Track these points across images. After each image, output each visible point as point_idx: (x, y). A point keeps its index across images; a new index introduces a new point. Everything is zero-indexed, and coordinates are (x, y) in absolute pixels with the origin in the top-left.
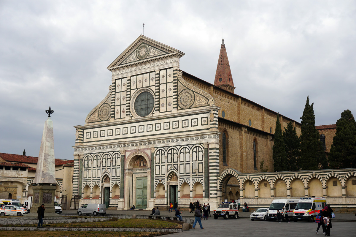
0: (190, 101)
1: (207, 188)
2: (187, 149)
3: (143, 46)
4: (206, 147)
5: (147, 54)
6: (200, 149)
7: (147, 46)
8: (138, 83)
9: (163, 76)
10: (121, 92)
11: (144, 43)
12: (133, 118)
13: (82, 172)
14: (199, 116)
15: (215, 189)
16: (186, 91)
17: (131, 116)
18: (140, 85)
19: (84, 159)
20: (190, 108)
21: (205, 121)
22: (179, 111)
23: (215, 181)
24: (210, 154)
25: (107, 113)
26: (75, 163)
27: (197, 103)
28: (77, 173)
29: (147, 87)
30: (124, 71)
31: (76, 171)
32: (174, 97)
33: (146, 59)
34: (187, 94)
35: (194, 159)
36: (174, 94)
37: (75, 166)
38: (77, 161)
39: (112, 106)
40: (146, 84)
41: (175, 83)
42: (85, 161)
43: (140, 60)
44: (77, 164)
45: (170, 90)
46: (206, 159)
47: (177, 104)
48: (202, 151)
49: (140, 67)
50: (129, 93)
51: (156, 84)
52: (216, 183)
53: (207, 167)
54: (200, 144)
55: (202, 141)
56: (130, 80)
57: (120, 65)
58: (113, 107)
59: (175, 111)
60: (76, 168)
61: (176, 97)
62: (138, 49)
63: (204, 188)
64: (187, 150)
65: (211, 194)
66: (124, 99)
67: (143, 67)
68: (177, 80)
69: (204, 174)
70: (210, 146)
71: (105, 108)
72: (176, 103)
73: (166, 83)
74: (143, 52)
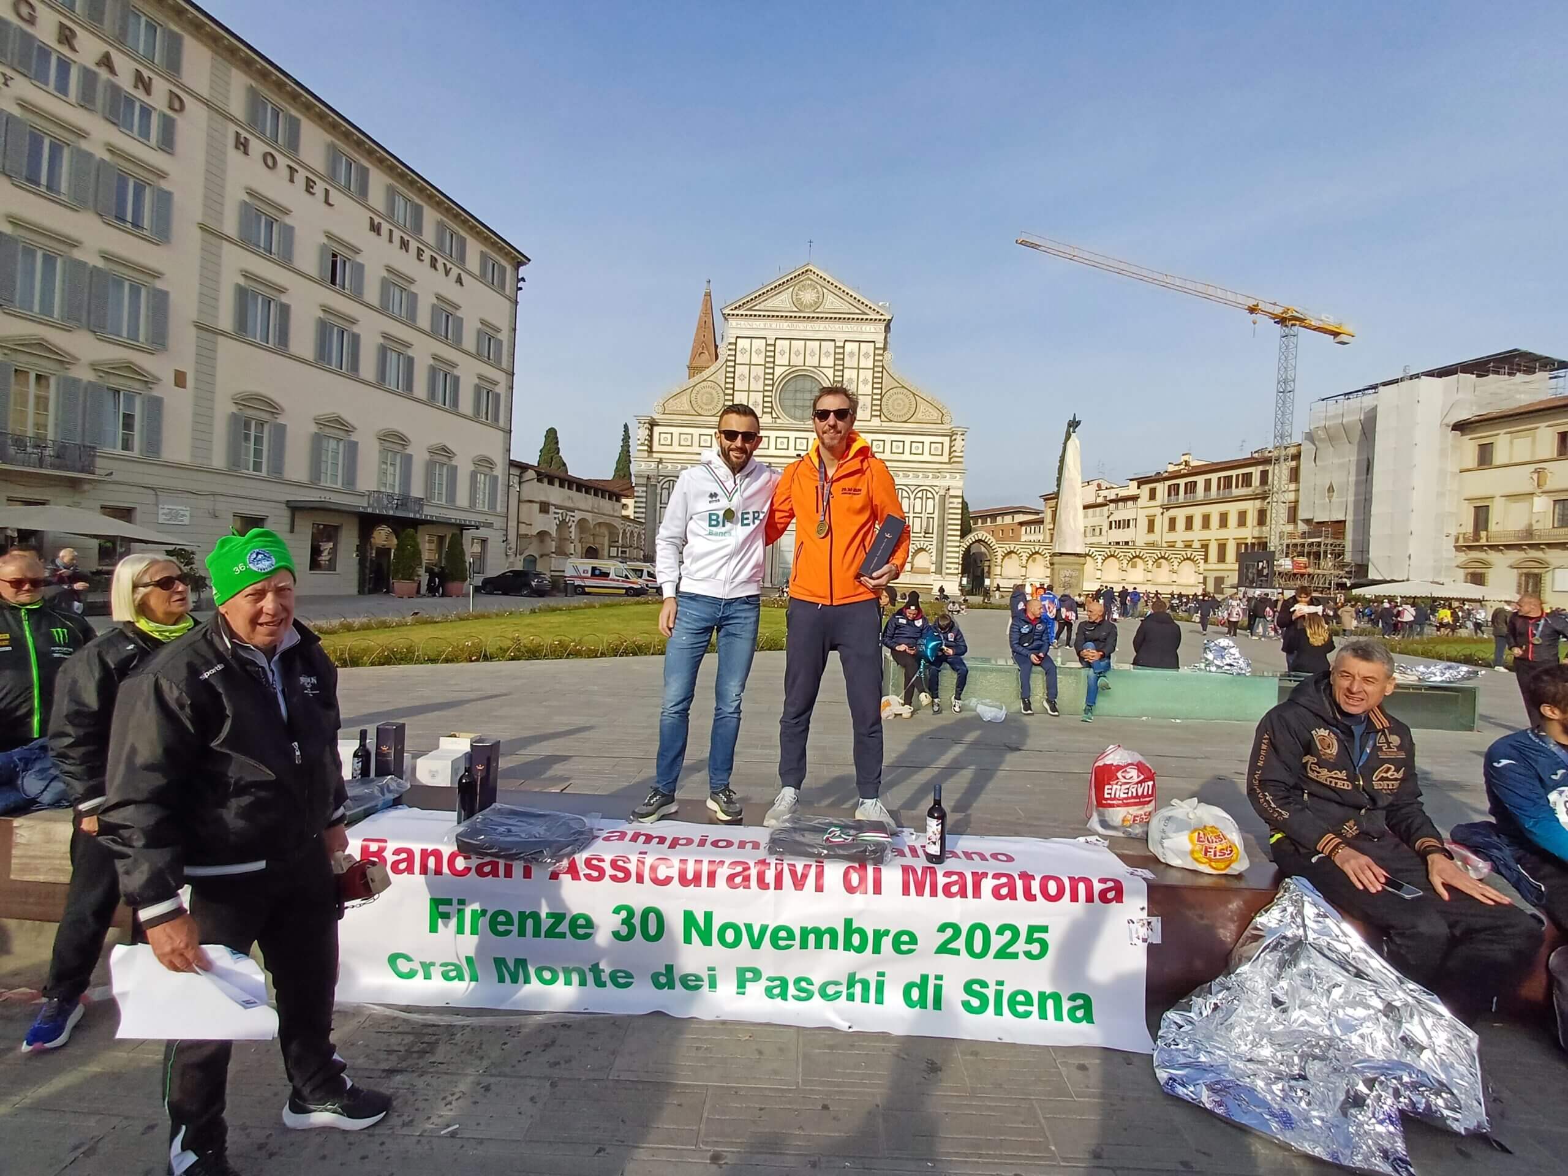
0: (905, 410)
1: (939, 559)
2: (904, 492)
3: (810, 285)
4: (942, 492)
5: (818, 303)
6: (929, 495)
7: (818, 287)
8: (792, 355)
9: (852, 354)
10: (750, 364)
11: (811, 280)
12: (778, 421)
13: (655, 510)
14: (927, 440)
15: (957, 561)
16: (899, 390)
17: (774, 415)
18: (797, 361)
19: (659, 486)
20: (905, 422)
21: (936, 448)
22: (884, 424)
23: (957, 549)
24: (951, 506)
25: (712, 401)
26: (638, 491)
27: (919, 415)
28: (642, 513)
29: (815, 367)
30: (760, 324)
31: (639, 507)
32: (875, 397)
33: (814, 312)
34: (900, 396)
35: (918, 509)
36: (875, 391)
37: (638, 497)
38: (645, 489)
39: (727, 388)
40: (812, 361)
41: (879, 372)
42: (662, 489)
43: (801, 311)
44: (644, 494)
45: (865, 382)
46: (942, 512)
47: (880, 410)
48: (934, 498)
49: (801, 325)
50: (771, 371)
51: (835, 365)
52: (958, 552)
53: (942, 526)
54: (930, 486)
55: (936, 482)
56: (775, 345)
57: (750, 309)
58: (731, 392)
59: (876, 422)
60: (642, 502)
61: (879, 397)
62: (797, 288)
63: (934, 558)
64: (905, 494)
65: (947, 568)
66: (757, 378)
67: (809, 325)
68: (883, 367)
69: (935, 536)
70: (952, 492)
71: (709, 390)
72: (879, 408)
73: (858, 369)
74: (808, 296)
